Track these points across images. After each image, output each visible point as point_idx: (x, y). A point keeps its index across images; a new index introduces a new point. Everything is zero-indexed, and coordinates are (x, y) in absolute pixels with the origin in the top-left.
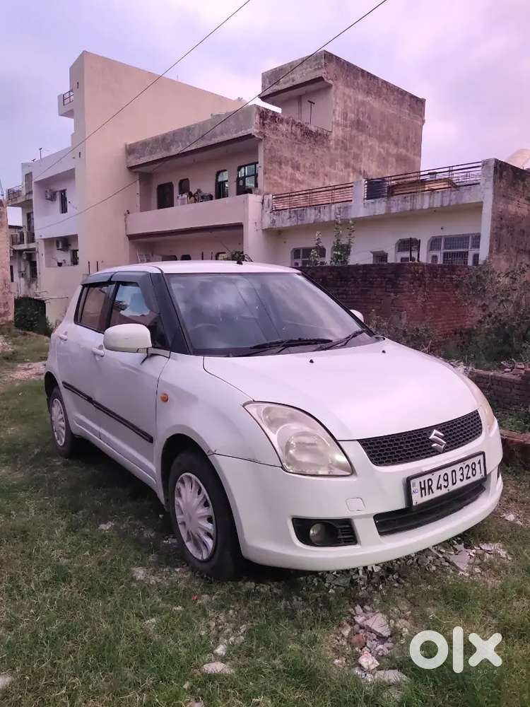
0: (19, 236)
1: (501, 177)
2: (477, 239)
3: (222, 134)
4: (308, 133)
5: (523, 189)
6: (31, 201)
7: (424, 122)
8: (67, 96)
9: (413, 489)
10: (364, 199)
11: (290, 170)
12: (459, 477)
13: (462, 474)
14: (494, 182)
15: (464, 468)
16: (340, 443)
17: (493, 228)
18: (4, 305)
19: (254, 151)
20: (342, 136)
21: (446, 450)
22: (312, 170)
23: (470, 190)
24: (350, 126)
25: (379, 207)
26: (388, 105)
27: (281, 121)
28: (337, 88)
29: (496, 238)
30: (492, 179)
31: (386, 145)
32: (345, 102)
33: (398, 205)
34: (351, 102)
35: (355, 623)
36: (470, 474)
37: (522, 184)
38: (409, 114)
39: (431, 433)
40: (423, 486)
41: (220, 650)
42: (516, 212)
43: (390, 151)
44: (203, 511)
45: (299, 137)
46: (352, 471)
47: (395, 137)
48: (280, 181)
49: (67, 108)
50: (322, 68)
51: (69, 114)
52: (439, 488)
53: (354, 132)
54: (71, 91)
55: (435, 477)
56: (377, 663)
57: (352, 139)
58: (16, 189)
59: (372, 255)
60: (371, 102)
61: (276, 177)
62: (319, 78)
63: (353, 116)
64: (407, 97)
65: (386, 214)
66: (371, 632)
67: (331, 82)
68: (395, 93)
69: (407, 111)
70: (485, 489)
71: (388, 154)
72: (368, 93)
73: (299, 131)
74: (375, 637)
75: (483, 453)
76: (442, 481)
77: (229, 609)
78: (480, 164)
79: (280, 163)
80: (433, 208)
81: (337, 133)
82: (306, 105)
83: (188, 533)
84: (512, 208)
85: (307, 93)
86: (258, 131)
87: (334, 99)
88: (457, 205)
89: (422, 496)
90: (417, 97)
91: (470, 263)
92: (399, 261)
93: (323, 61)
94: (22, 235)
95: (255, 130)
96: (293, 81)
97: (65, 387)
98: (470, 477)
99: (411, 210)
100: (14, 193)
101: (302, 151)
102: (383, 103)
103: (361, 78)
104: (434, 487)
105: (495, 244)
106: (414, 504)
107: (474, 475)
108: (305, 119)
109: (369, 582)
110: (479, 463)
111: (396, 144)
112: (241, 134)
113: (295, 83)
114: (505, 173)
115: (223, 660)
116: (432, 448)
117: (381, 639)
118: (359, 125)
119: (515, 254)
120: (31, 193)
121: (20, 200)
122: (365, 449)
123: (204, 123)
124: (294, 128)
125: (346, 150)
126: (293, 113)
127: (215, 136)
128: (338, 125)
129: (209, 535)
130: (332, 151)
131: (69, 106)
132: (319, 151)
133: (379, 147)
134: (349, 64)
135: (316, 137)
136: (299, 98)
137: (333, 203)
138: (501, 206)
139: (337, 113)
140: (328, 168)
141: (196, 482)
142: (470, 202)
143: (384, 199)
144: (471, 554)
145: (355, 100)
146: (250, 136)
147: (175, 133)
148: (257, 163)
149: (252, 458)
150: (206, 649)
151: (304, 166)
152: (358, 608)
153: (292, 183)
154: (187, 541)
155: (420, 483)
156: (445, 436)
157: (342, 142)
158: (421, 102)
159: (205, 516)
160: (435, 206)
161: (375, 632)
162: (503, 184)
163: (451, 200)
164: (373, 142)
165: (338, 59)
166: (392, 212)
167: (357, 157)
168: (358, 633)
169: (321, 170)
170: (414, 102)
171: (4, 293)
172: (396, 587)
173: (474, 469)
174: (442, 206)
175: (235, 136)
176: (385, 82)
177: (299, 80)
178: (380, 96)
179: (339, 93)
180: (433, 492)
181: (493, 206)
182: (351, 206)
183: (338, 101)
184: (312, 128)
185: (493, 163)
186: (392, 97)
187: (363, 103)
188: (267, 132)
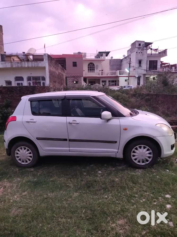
10: (1, 61)
14: (48, 61)
17: (49, 75)
25: (8, 65)
33: (15, 64)
59: (5, 82)
80: (29, 67)
88: (37, 67)
91: (42, 85)
92: (16, 85)
97: (38, 139)
99: (21, 67)
105: (50, 80)
114: (49, 58)
142: (41, 66)
149: (163, 135)
158: (1, 27)
166: (13, 67)
181: (48, 68)
185: (47, 55)
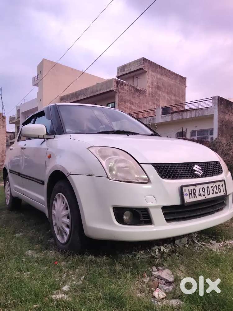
0: (13, 136)
1: (221, 104)
2: (212, 131)
3: (100, 90)
4: (137, 90)
5: (231, 109)
6: (19, 121)
7: (186, 87)
8: (36, 77)
9: (184, 193)
10: (161, 115)
11: (129, 105)
12: (211, 191)
13: (213, 190)
14: (218, 106)
15: (214, 187)
16: (142, 165)
17: (219, 126)
18: (2, 161)
19: (114, 97)
20: (151, 91)
21: (203, 176)
22: (138, 105)
23: (207, 109)
24: (155, 88)
25: (168, 118)
26: (171, 80)
27: (125, 85)
28: (149, 73)
29: (220, 130)
30: (217, 104)
31: (170, 96)
32: (152, 78)
33: (176, 117)
34: (155, 78)
35: (152, 275)
36: (217, 191)
37: (230, 107)
38: (180, 84)
39: (194, 166)
40: (190, 192)
41: (66, 288)
42: (229, 119)
43: (172, 98)
44: (65, 212)
45: (133, 92)
46: (148, 181)
47: (174, 92)
48: (125, 109)
49: (36, 82)
50: (142, 64)
51: (36, 85)
52: (200, 195)
53: (157, 90)
54: (38, 75)
55: (197, 188)
56: (165, 294)
57: (156, 93)
58: (13, 116)
60: (163, 78)
61: (123, 108)
62: (141, 68)
63: (156, 84)
64: (179, 77)
65: (171, 121)
66: (162, 280)
67: (146, 70)
68: (174, 75)
69: (179, 82)
70: (226, 205)
71: (171, 99)
72: (162, 75)
73: (133, 89)
74: (164, 282)
75: (224, 181)
76: (201, 192)
77: (76, 269)
78: (211, 98)
79: (125, 102)
80: (192, 118)
81: (149, 90)
82: (136, 79)
83: (58, 228)
84: (227, 117)
85: (136, 75)
86: (115, 89)
87: (147, 77)
89: (190, 198)
90: (183, 77)
93: (143, 62)
94: (15, 135)
95: (114, 88)
96: (130, 70)
97: (10, 172)
98: (217, 193)
99: (182, 119)
100: (12, 118)
101: (134, 97)
102: (168, 79)
103: (159, 69)
104: (197, 194)
105: (220, 132)
106: (186, 202)
107: (220, 192)
108: (135, 84)
109: (161, 257)
110: (222, 186)
111: (175, 95)
112: (108, 90)
113: (131, 71)
114: (222, 103)
115: (66, 293)
116: (194, 174)
117: (168, 283)
118: (158, 87)
119: (229, 137)
120: (19, 117)
121: (15, 121)
122: (156, 169)
123: (93, 86)
124: (131, 88)
125: (153, 97)
126: (130, 82)
127: (97, 91)
128: (150, 87)
129: (68, 226)
130: (147, 97)
131: (37, 82)
132: (141, 97)
133: (167, 96)
134: (154, 63)
135: (140, 92)
136: (133, 77)
137: (147, 117)
138: (222, 116)
139: (149, 82)
140: (145, 104)
141: (62, 196)
142: (208, 114)
143: (170, 115)
144: (220, 245)
145: (156, 77)
146: (112, 91)
147: (81, 91)
148: (115, 102)
149: (90, 173)
150: (56, 287)
151: (135, 103)
152: (154, 268)
153: (130, 110)
154: (57, 235)
155: (189, 190)
156: (202, 169)
157: (151, 94)
158: (185, 79)
159: (66, 215)
160: (192, 117)
161: (164, 279)
162: (222, 107)
163: (199, 114)
164: (164, 94)
165: (149, 61)
166: (174, 120)
167: (158, 100)
168: (153, 281)
169: (143, 106)
170: (182, 79)
171: (2, 156)
172: (178, 259)
173: (219, 189)
174: (195, 117)
175: (106, 91)
176: (169, 70)
177: (133, 70)
178: (167, 76)
179: (150, 75)
180: (196, 197)
181: (218, 116)
182: (155, 118)
183: (149, 78)
184: (138, 88)
185: (217, 98)
186: (172, 77)
187: (160, 79)
188: (119, 89)
